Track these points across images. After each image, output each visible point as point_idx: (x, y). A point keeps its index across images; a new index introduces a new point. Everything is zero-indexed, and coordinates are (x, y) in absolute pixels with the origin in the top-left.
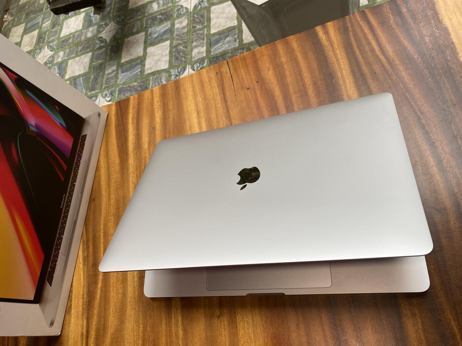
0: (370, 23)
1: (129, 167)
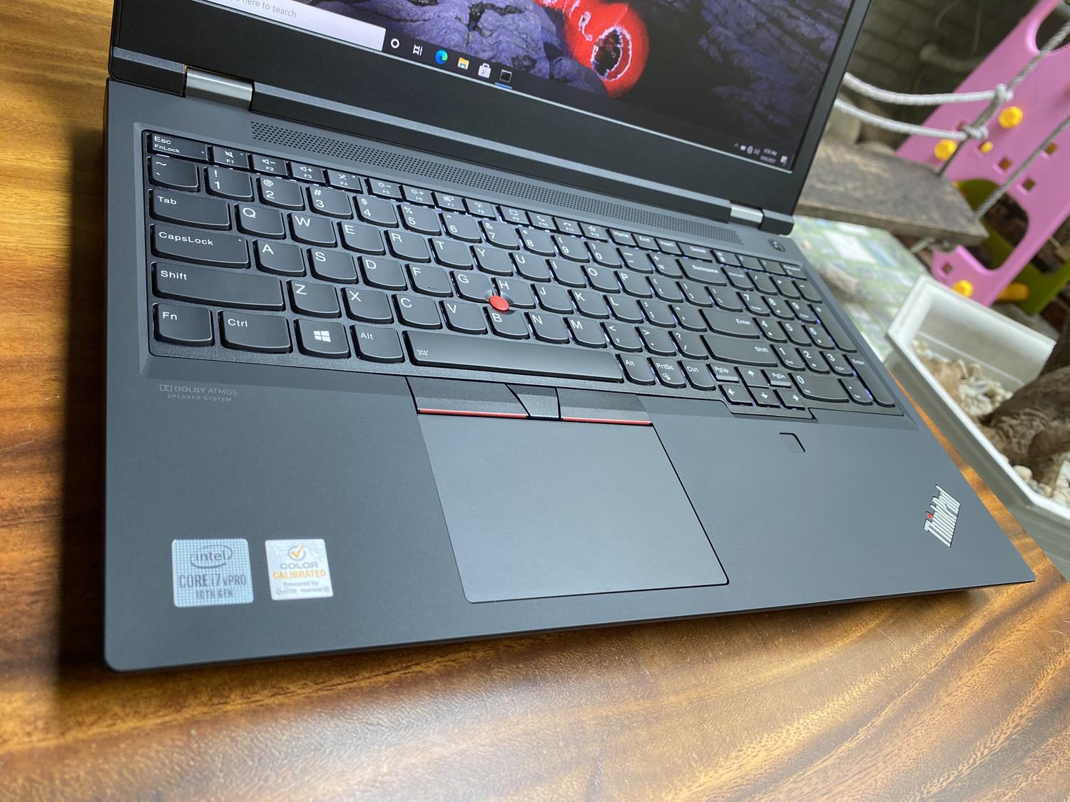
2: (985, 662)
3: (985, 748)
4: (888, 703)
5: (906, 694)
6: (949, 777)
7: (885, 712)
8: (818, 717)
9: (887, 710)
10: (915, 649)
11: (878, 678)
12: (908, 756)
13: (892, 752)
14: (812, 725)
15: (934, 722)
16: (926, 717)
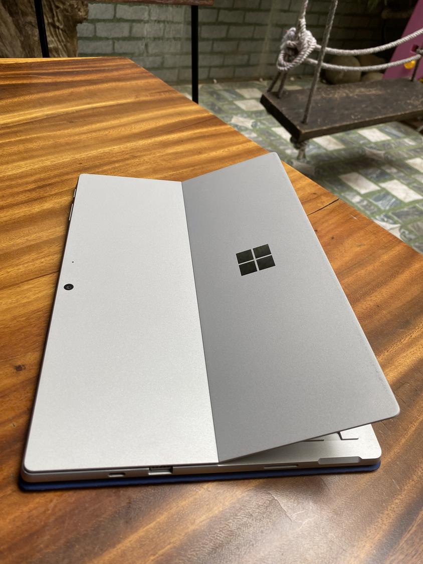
1: (132, 142)
14: (397, 507)
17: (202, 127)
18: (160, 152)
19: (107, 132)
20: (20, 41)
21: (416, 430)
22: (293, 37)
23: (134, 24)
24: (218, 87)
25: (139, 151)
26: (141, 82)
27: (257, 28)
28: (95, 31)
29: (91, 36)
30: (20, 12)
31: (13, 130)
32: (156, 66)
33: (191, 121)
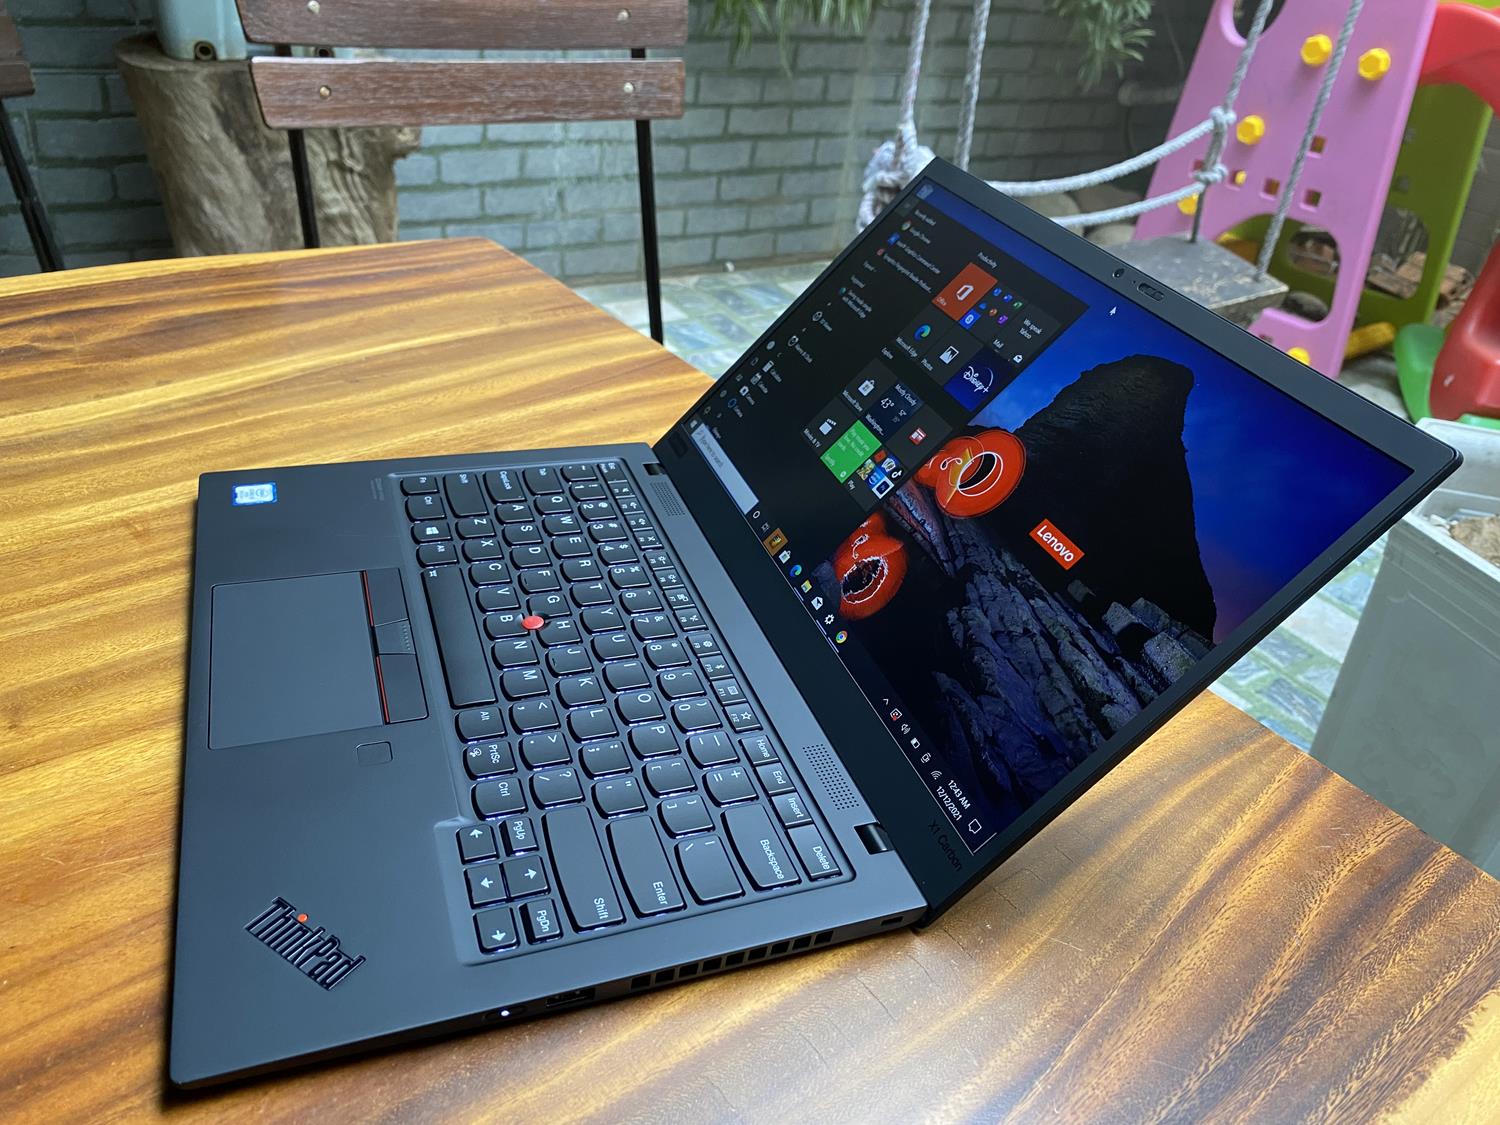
0: (1300, 801)
1: (483, 417)
2: (1214, 927)
3: (1221, 1044)
4: (1074, 1032)
5: (1100, 1010)
6: (1169, 1101)
7: (1067, 1049)
8: (974, 1086)
9: (1073, 1042)
10: (1108, 947)
11: (1059, 1004)
12: (1107, 1093)
13: (1083, 1096)
14: (966, 1099)
15: (1143, 1035)
16: (1130, 1031)
17: (640, 379)
18: (543, 434)
19: (430, 399)
20: (264, 205)
21: (1030, 956)
22: (889, 164)
23: (530, 151)
24: (736, 279)
25: (496, 434)
26: (513, 290)
27: (823, 142)
28: (439, 171)
29: (429, 182)
30: (264, 143)
31: (229, 403)
32: (585, 239)
33: (618, 367)
